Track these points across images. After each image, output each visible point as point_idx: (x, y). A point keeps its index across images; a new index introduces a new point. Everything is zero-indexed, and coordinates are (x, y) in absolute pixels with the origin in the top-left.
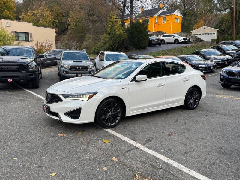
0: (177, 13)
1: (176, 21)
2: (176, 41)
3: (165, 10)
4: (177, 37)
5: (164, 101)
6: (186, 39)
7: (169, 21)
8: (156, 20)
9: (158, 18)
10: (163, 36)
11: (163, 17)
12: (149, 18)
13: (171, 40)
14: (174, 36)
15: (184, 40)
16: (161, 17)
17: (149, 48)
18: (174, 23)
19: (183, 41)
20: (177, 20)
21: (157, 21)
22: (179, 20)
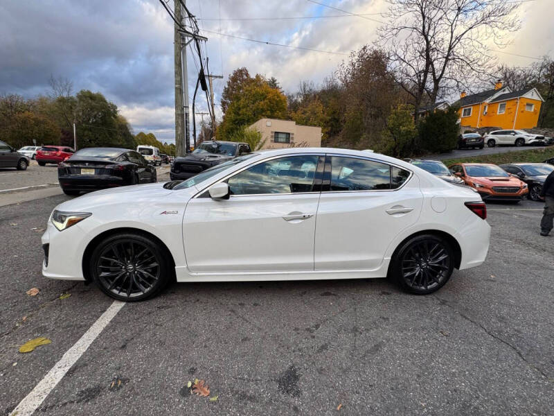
0: (533, 95)
1: (527, 109)
2: (520, 142)
3: (507, 92)
4: (522, 134)
5: (308, 260)
6: (543, 138)
7: (512, 110)
8: (485, 109)
9: (489, 107)
10: (492, 134)
11: (499, 104)
12: (472, 108)
13: (509, 139)
14: (516, 133)
15: (537, 140)
16: (496, 105)
17: (456, 152)
18: (522, 112)
19: (534, 142)
20: (529, 107)
21: (486, 111)
22: (533, 106)
